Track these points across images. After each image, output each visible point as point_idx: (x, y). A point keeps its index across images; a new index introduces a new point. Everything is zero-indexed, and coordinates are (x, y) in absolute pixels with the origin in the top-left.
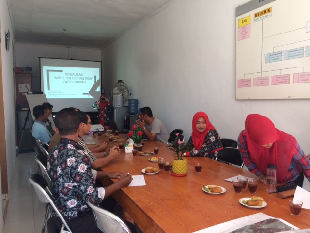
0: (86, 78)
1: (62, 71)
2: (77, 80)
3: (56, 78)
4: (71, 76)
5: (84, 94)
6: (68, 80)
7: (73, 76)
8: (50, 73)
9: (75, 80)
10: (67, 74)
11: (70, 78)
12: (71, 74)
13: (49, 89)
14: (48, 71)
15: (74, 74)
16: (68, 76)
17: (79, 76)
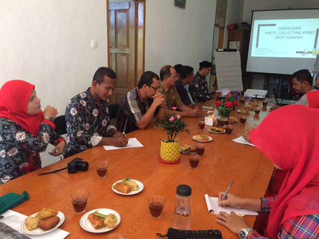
0: (304, 32)
1: (275, 25)
2: (291, 35)
3: (266, 33)
4: (285, 31)
5: (297, 52)
6: (280, 35)
7: (288, 30)
8: (261, 27)
9: (289, 35)
10: (280, 28)
11: (283, 33)
12: (285, 28)
13: (257, 46)
14: (259, 26)
15: (289, 28)
16: (281, 31)
17: (296, 30)
